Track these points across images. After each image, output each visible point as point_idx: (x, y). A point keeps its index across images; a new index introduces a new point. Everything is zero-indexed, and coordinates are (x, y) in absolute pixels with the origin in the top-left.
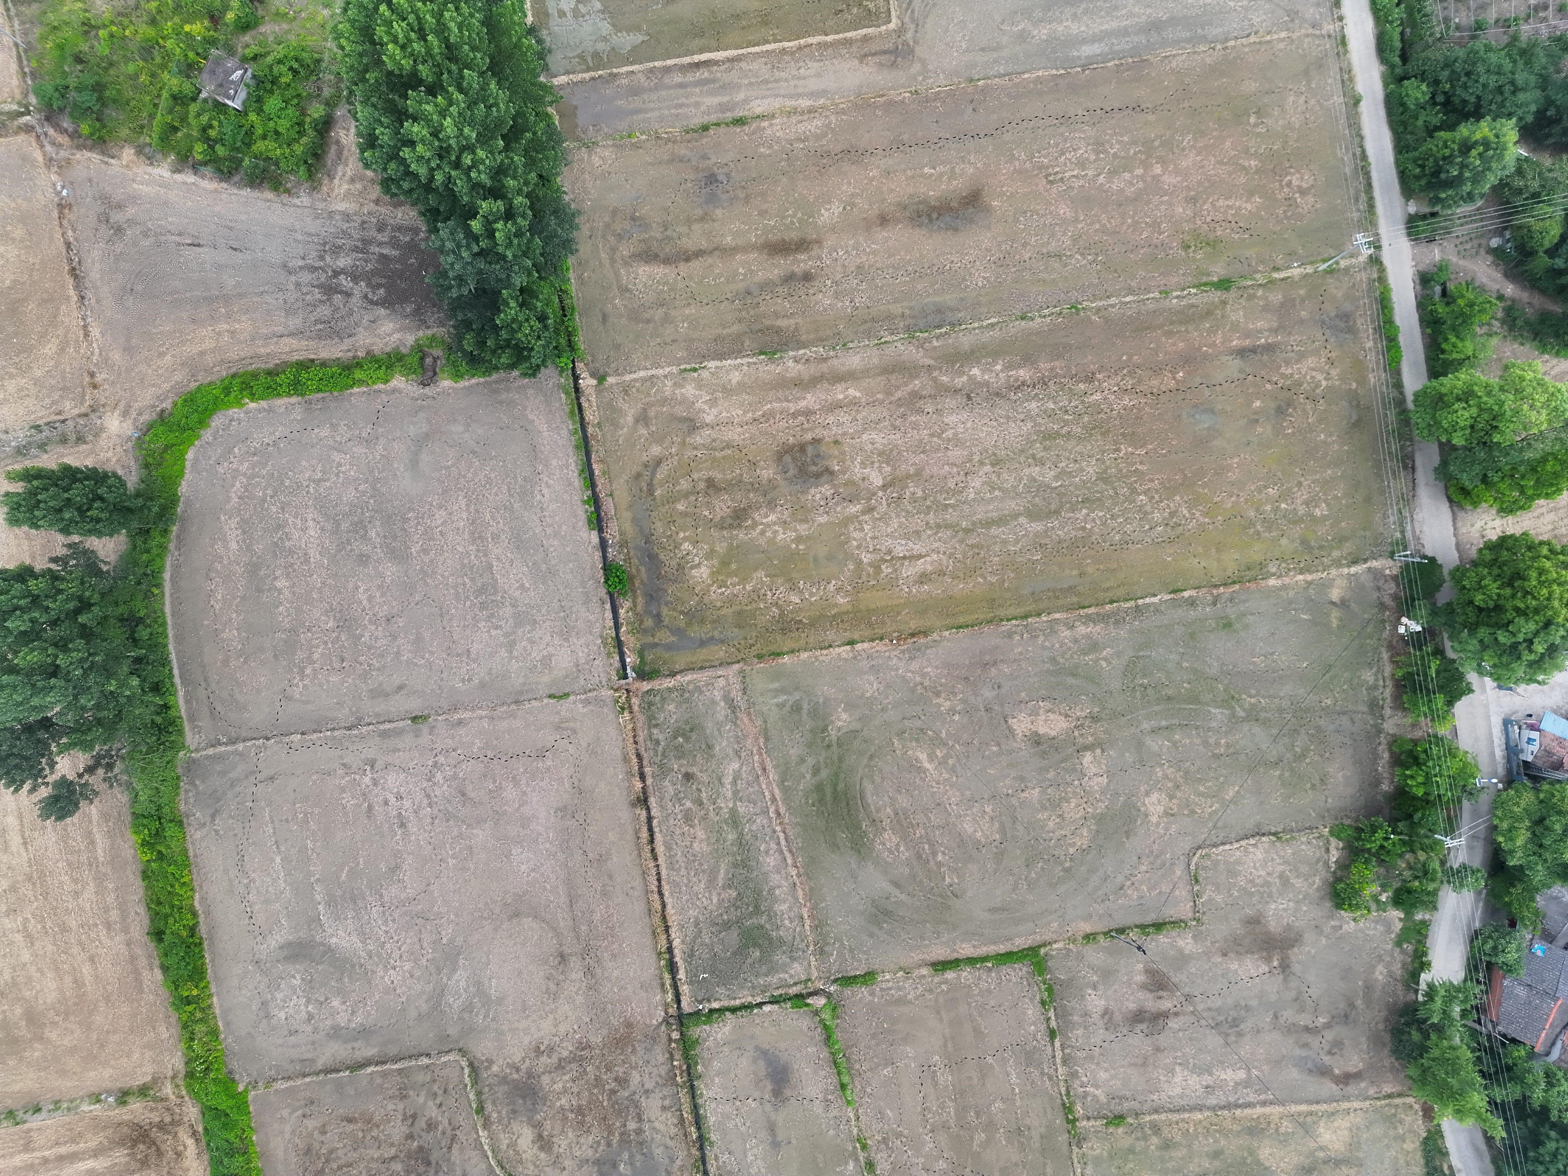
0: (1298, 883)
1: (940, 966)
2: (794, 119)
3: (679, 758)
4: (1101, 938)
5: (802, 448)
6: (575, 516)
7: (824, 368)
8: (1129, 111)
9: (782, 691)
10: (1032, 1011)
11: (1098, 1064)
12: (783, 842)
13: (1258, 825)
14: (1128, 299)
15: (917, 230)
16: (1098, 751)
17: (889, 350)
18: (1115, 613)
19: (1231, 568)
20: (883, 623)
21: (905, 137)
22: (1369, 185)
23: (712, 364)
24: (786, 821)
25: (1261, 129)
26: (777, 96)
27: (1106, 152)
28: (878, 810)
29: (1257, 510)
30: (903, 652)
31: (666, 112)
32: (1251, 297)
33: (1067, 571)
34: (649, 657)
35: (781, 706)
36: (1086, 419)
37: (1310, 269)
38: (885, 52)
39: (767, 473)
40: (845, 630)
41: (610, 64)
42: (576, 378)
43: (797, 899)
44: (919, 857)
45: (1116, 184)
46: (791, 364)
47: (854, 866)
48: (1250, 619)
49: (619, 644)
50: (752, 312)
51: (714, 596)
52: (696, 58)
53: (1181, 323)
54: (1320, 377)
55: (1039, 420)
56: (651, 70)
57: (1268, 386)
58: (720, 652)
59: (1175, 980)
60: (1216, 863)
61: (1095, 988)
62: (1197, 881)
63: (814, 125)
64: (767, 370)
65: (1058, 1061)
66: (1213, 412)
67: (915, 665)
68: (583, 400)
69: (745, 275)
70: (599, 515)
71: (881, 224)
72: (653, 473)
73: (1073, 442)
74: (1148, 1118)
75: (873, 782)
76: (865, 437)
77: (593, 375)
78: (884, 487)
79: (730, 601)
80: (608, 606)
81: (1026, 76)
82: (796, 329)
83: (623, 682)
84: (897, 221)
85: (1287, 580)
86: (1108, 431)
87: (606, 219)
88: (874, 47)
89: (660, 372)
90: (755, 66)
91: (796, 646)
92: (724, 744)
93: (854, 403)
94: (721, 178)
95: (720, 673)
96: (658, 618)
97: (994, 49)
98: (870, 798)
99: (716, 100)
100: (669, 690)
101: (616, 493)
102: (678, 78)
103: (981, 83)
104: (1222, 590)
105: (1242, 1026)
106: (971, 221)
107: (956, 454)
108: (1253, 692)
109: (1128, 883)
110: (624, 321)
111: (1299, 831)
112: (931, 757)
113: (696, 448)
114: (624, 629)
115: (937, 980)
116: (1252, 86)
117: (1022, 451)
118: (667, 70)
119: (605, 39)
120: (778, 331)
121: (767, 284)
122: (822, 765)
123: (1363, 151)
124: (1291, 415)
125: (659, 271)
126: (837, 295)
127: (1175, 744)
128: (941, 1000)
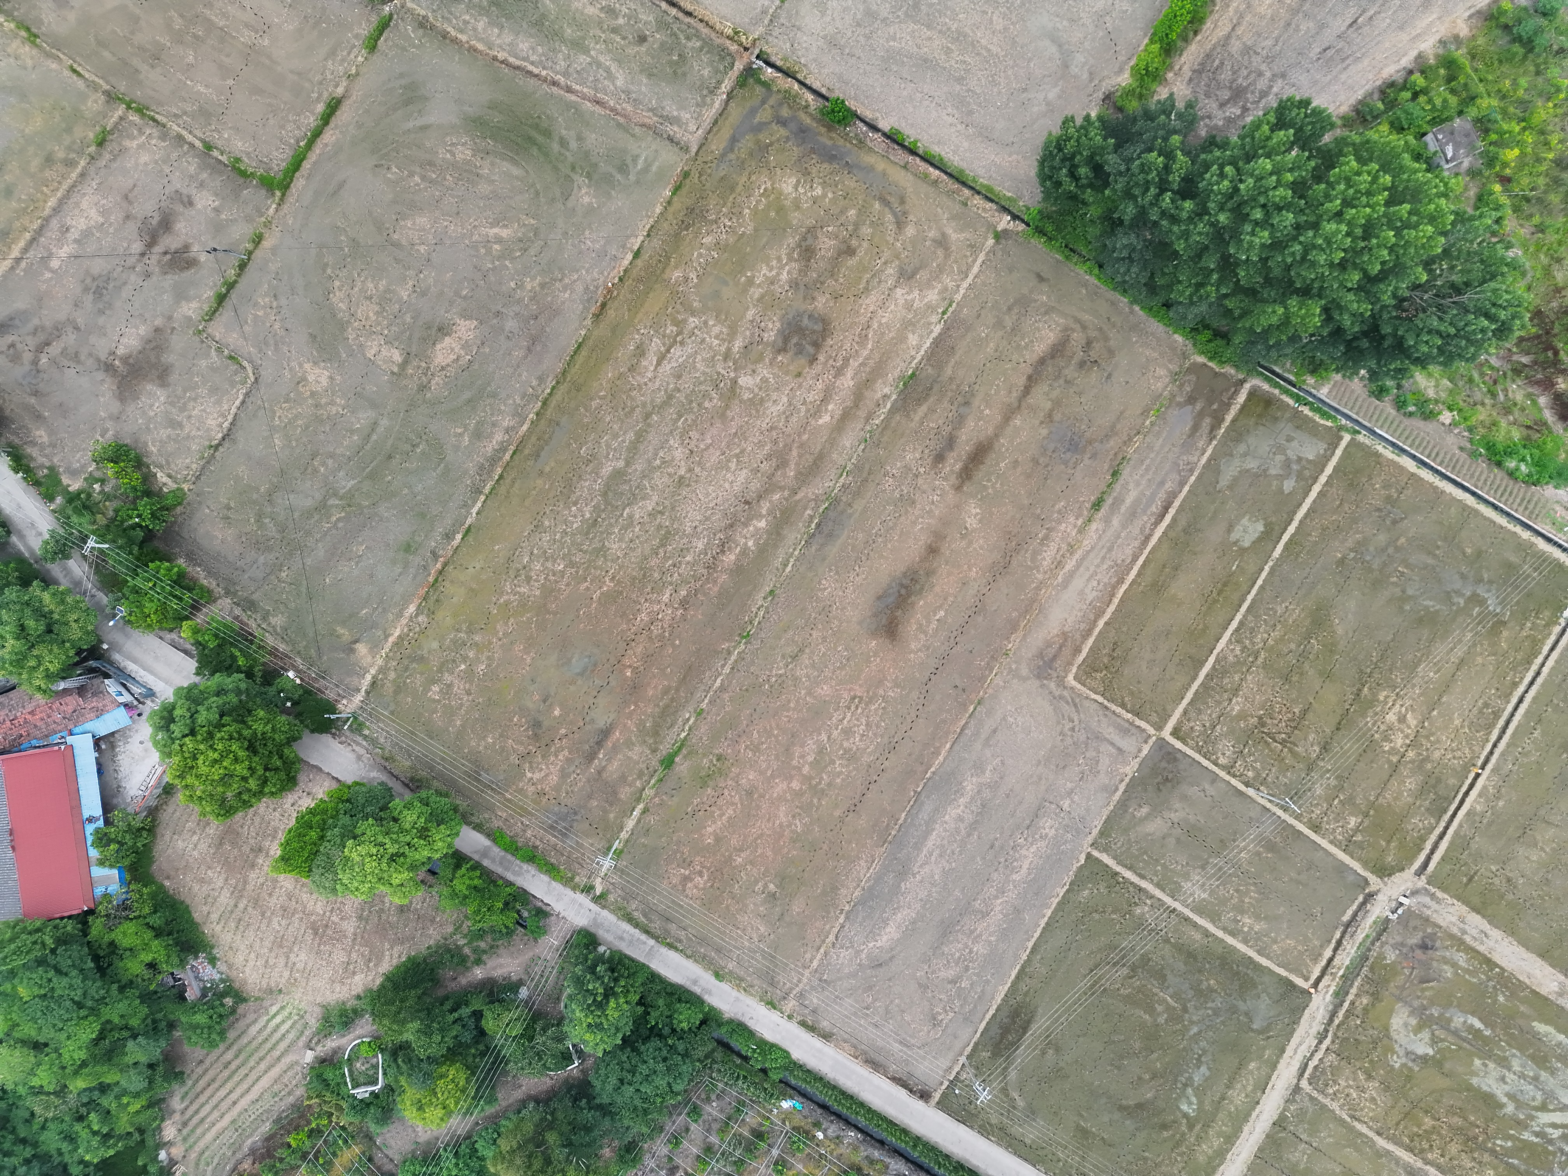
0: (164, 433)
1: (334, 106)
2: (1064, 546)
3: (662, 44)
4: (250, 246)
5: (817, 345)
6: (912, 125)
7: (862, 413)
8: (856, 801)
9: (646, 169)
10: (240, 146)
11: (156, 162)
12: (531, 68)
13: (234, 441)
14: (719, 681)
15: (903, 569)
16: (396, 370)
17: (833, 473)
18: (490, 472)
19: (448, 588)
20: (632, 292)
21: (980, 619)
22: (647, 932)
23: (937, 330)
24: (545, 86)
25: (759, 887)
26: (1093, 548)
27: (841, 758)
28: (492, 164)
29: (476, 644)
30: (597, 288)
31: (1152, 455)
32: (640, 775)
33: (553, 464)
34: (759, 89)
35: (635, 159)
36: (656, 575)
37: (624, 835)
38: (1055, 657)
39: (821, 302)
40: (651, 257)
41: (1223, 443)
42: (1015, 217)
43: (479, 40)
44: (431, 164)
45: (811, 745)
46: (887, 390)
47: (466, 108)
48: (398, 569)
49: (787, 73)
50: (950, 394)
51: (763, 178)
52: (1172, 511)
53: (667, 706)
54: (537, 776)
55: (685, 540)
56: (1192, 471)
57: (563, 731)
58: (717, 146)
59: (169, 277)
60: (233, 384)
61: (216, 210)
62: (231, 358)
63: (1048, 556)
64: (899, 368)
65: (184, 133)
66: (578, 674)
67: (579, 288)
68: (994, 207)
69: (982, 412)
70: (898, 144)
71: (930, 546)
72: (895, 214)
73: (647, 552)
74: (83, 163)
75: (517, 178)
76: (785, 399)
77: (1005, 231)
78: (735, 382)
79: (748, 190)
80: (824, 91)
81: (948, 746)
82: (908, 416)
83: (757, 52)
84: (923, 560)
85: (404, 621)
86: (633, 584)
87: (1112, 343)
88: (1067, 652)
89: (965, 285)
90: (1129, 551)
91: (671, 209)
92: (643, 89)
93: (817, 413)
94: (1069, 454)
95: (700, 132)
96: (783, 123)
97: (988, 739)
98: (506, 166)
99: (1129, 501)
100: (719, 82)
101: (903, 172)
102: (1169, 486)
103: (972, 708)
104: (439, 566)
105: (91, 297)
106: (875, 615)
107: (714, 457)
108: (340, 525)
109: (275, 304)
110: (1025, 291)
111: (203, 468)
112: (499, 240)
113: (885, 263)
114: (796, 86)
115: (326, 95)
116: (797, 907)
117: (673, 508)
118: (1182, 484)
119: (1245, 455)
120: (919, 402)
121: (960, 423)
122: (563, 151)
123: (676, 949)
124: (526, 730)
125: (1040, 348)
126: (908, 468)
127: (352, 432)
128: (307, 85)
